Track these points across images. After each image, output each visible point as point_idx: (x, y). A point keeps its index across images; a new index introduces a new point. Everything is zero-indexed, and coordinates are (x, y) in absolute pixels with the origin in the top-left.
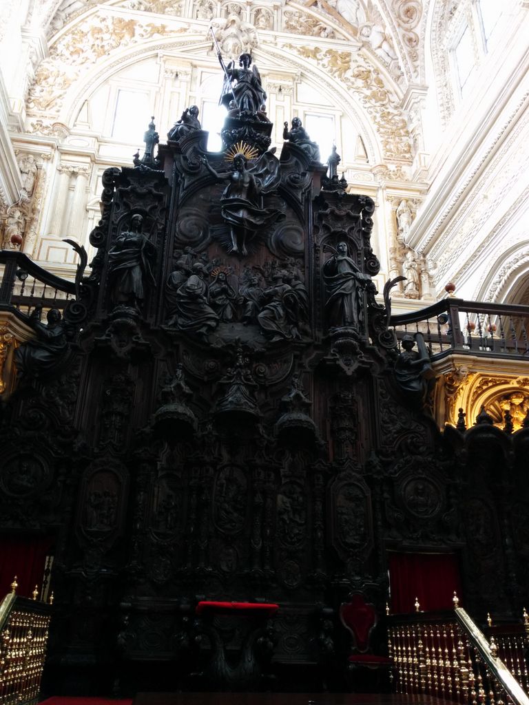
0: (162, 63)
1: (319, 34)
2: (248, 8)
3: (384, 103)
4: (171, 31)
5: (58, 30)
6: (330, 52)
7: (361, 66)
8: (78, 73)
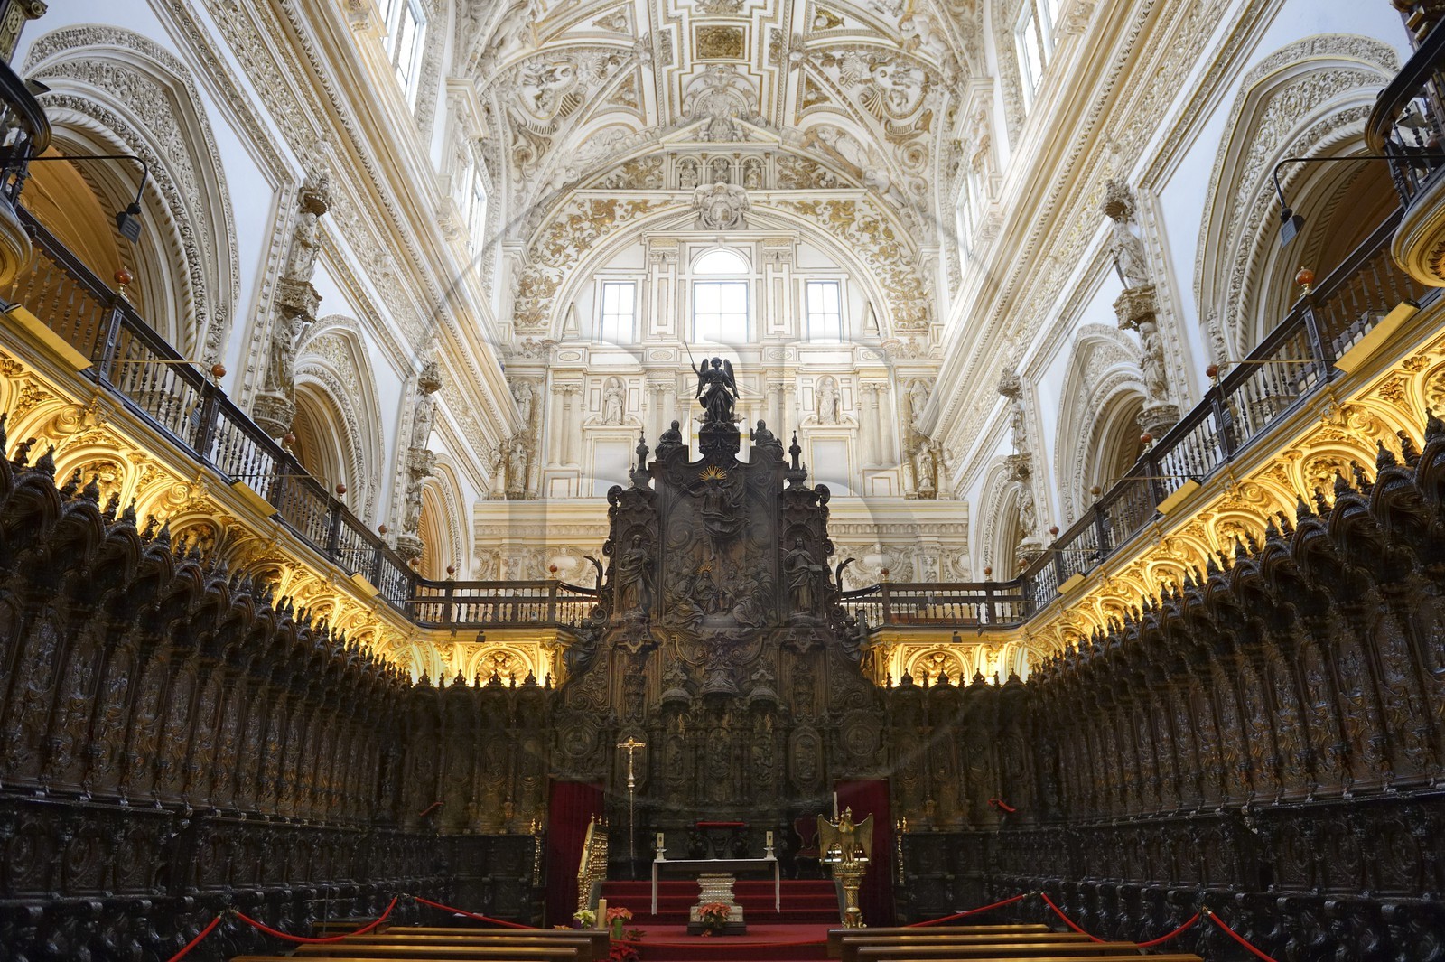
0: (648, 246)
1: (817, 184)
3: (895, 259)
4: (654, 207)
5: (537, 228)
6: (832, 204)
7: (867, 216)
8: (562, 275)
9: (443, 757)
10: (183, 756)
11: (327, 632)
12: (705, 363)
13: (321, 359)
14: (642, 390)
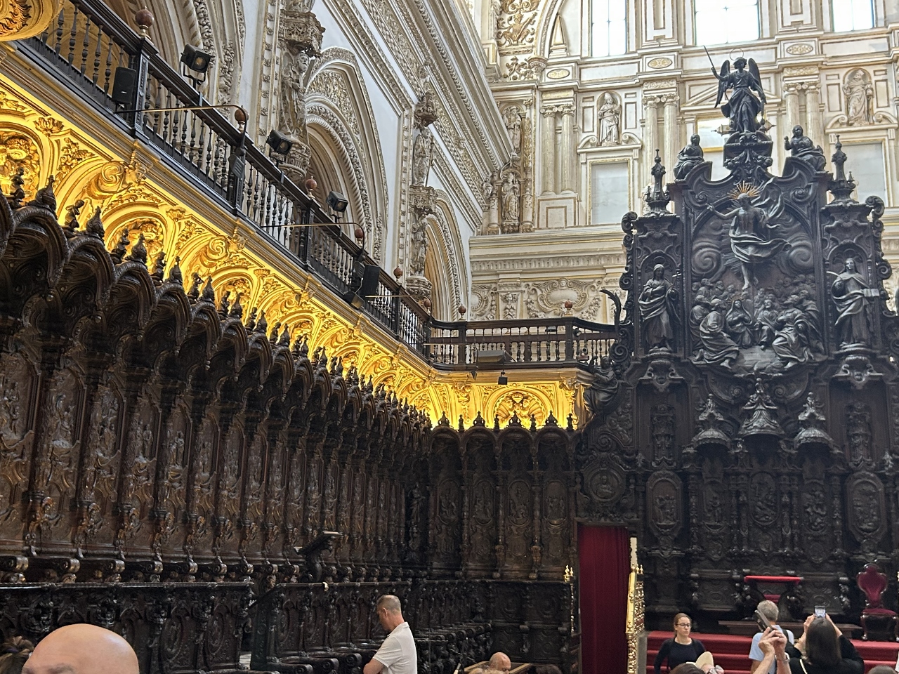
9: (466, 499)
10: (237, 512)
11: (357, 380)
12: (726, 65)
13: (323, 97)
14: (640, 103)
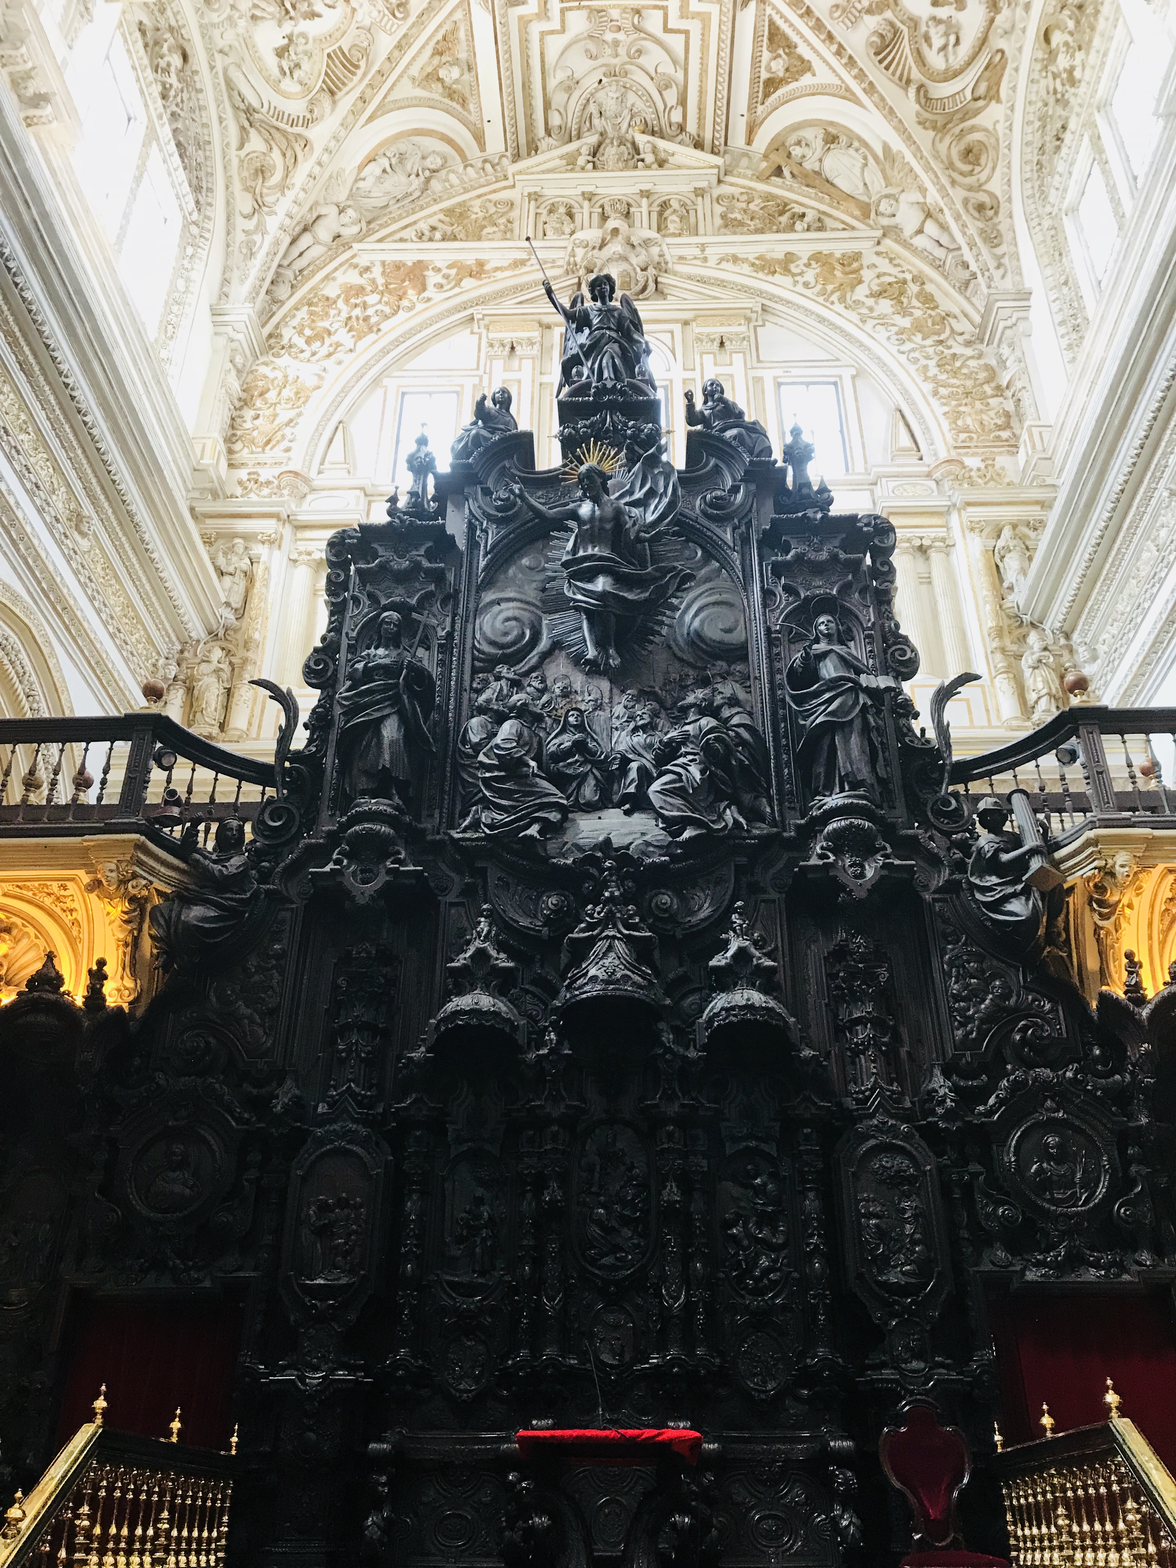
0: (484, 332)
1: (791, 228)
2: (644, 202)
3: (942, 337)
4: (497, 269)
5: (282, 303)
6: (817, 257)
7: (885, 274)
8: (323, 374)
